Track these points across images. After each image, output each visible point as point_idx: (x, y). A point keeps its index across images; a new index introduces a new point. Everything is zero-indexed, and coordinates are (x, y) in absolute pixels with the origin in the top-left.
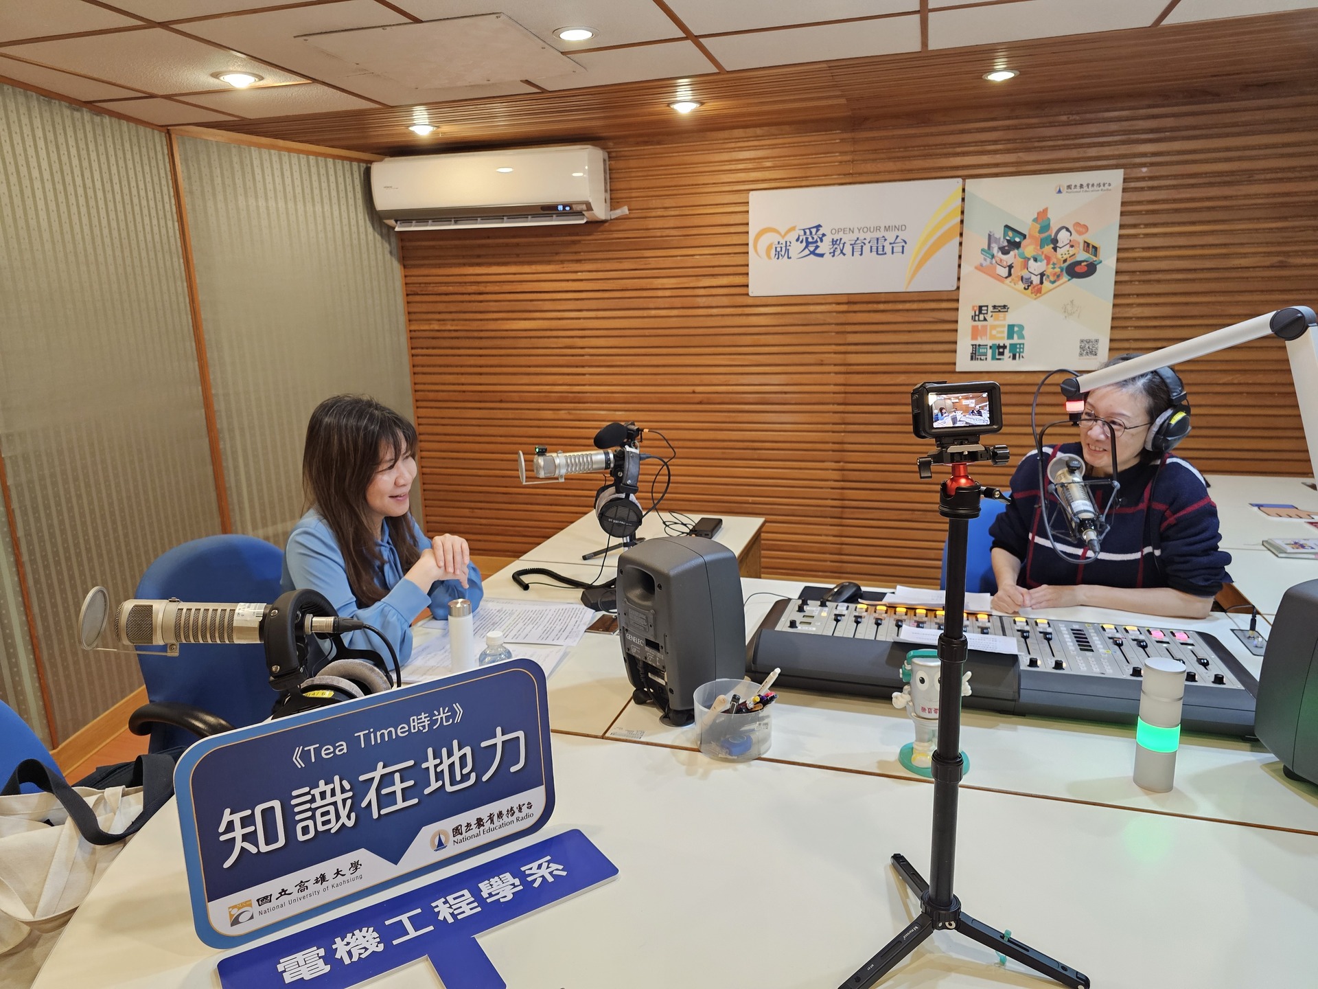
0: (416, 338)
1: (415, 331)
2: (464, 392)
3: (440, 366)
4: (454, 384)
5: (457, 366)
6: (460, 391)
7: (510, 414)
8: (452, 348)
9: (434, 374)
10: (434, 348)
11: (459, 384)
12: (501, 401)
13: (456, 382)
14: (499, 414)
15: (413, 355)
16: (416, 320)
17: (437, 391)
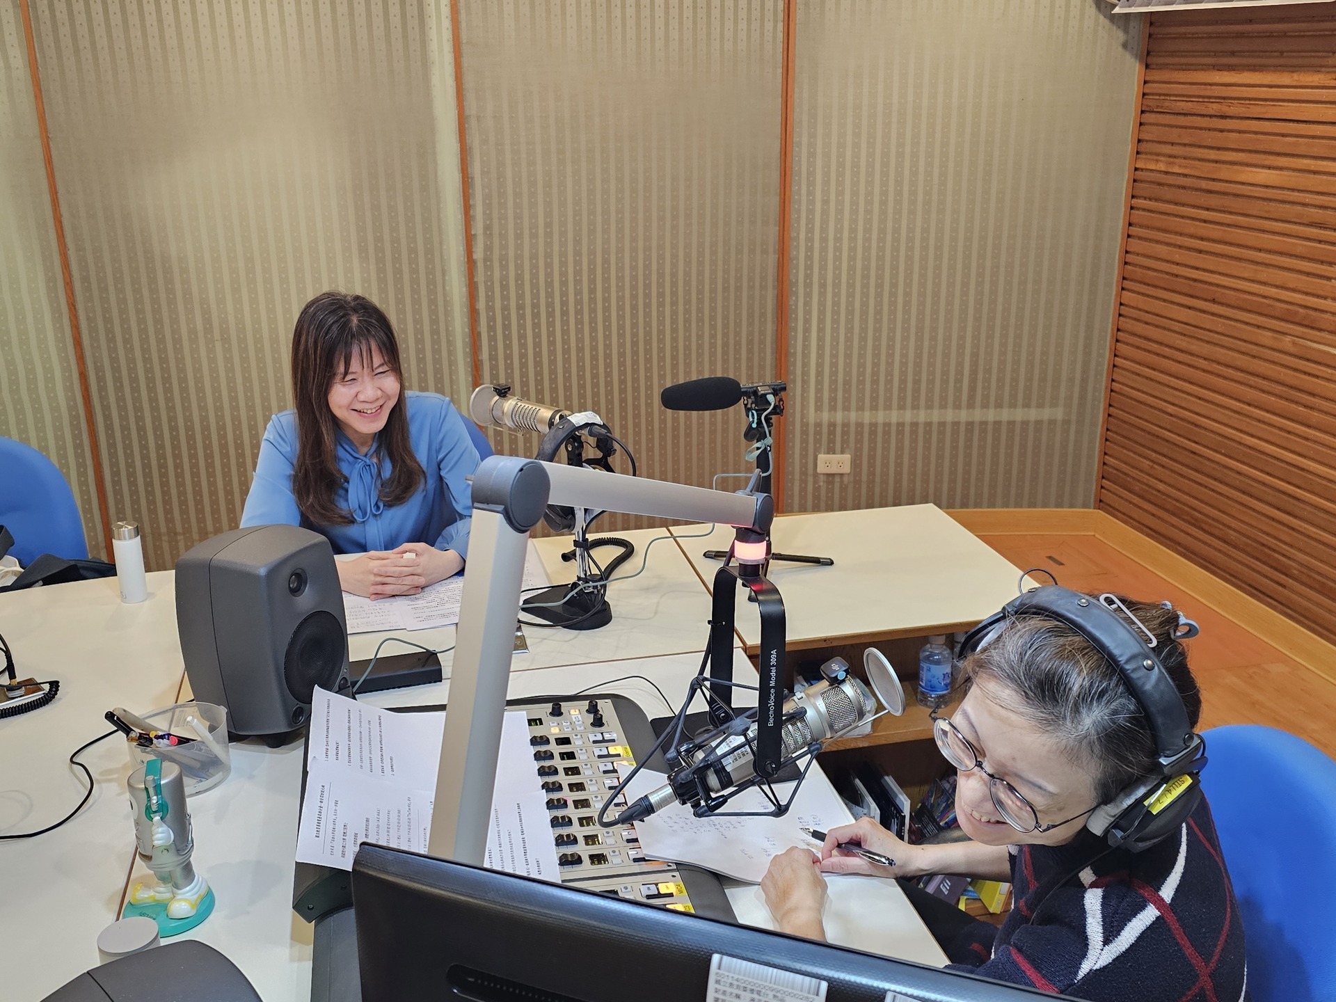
0: (1142, 181)
1: (1142, 170)
2: (1177, 276)
3: (1159, 229)
4: (1168, 261)
5: (1176, 233)
6: (1173, 275)
7: (1220, 325)
8: (1176, 204)
9: (1150, 240)
10: (1156, 200)
11: (1173, 263)
12: (1214, 301)
13: (1169, 258)
14: (1206, 321)
15: (1132, 208)
16: (1146, 153)
17: (1149, 269)
